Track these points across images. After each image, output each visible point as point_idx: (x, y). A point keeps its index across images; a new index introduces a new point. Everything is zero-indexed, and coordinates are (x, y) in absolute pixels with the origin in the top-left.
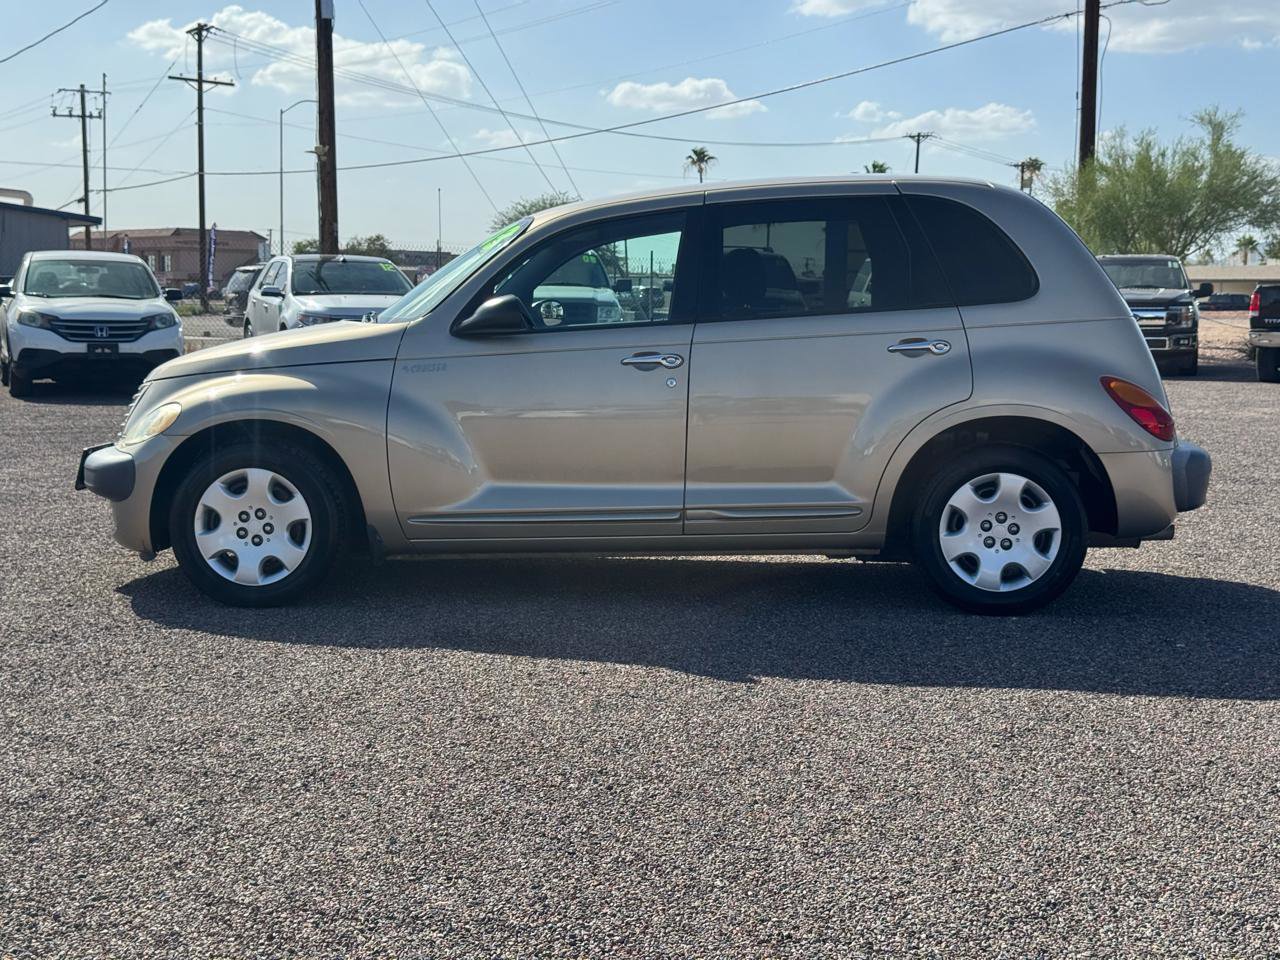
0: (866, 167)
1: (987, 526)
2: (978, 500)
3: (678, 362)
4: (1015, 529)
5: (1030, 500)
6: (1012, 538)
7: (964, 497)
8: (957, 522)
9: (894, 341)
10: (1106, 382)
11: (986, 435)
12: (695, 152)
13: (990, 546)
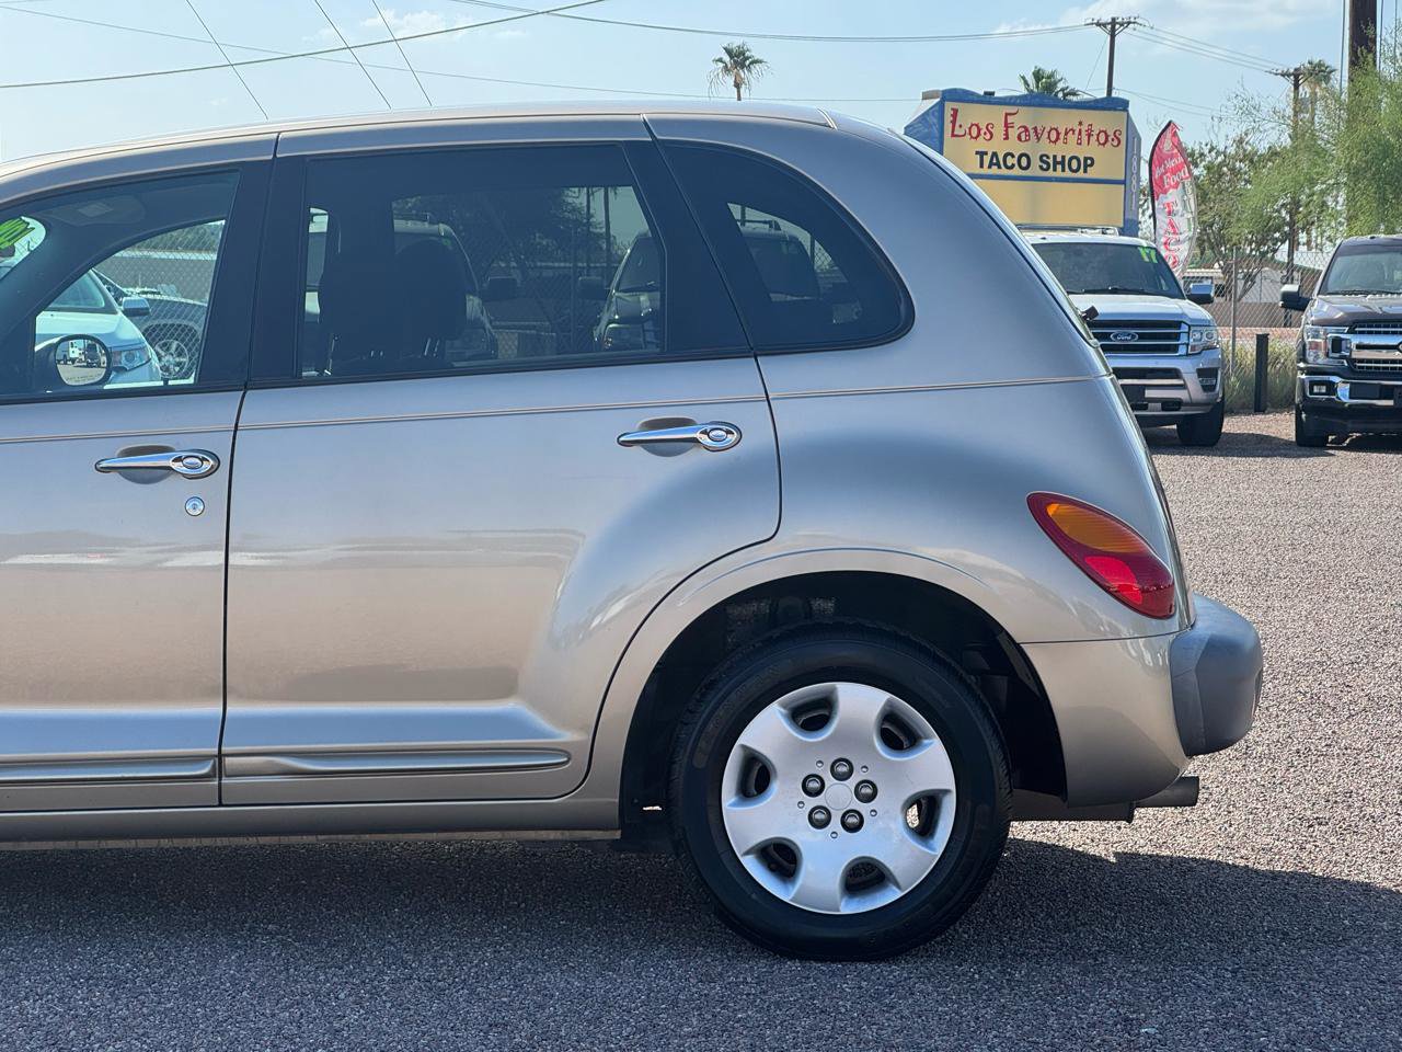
0: (1023, 78)
1: (814, 785)
2: (796, 735)
3: (207, 466)
4: (868, 791)
5: (896, 735)
6: (864, 808)
7: (768, 731)
8: (757, 778)
9: (632, 424)
10: (1038, 506)
11: (830, 605)
12: (729, 51)
13: (821, 825)
